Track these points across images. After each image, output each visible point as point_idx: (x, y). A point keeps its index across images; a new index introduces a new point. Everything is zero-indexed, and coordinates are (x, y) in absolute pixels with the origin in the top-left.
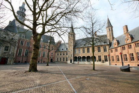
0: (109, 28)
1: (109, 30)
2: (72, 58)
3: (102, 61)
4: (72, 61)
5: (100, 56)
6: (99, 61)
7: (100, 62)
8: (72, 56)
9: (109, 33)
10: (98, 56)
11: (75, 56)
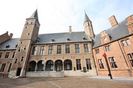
0: (88, 23)
1: (89, 24)
2: (24, 65)
3: (82, 70)
4: (22, 71)
5: (80, 60)
6: (78, 69)
7: (79, 71)
8: (25, 59)
9: (89, 28)
10: (76, 60)
11: (31, 60)
